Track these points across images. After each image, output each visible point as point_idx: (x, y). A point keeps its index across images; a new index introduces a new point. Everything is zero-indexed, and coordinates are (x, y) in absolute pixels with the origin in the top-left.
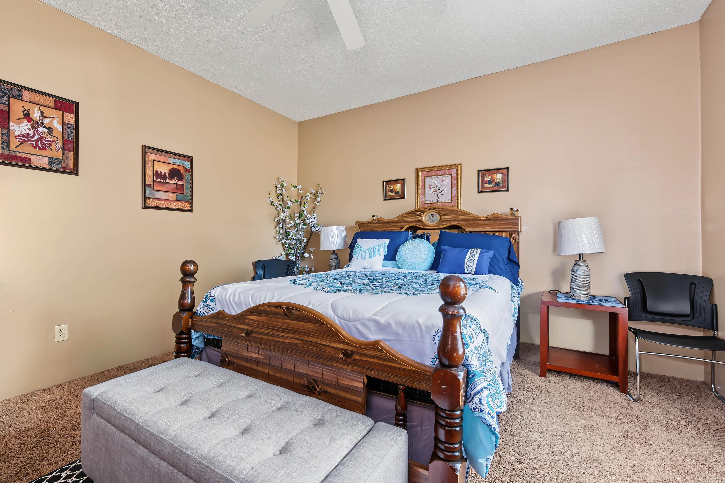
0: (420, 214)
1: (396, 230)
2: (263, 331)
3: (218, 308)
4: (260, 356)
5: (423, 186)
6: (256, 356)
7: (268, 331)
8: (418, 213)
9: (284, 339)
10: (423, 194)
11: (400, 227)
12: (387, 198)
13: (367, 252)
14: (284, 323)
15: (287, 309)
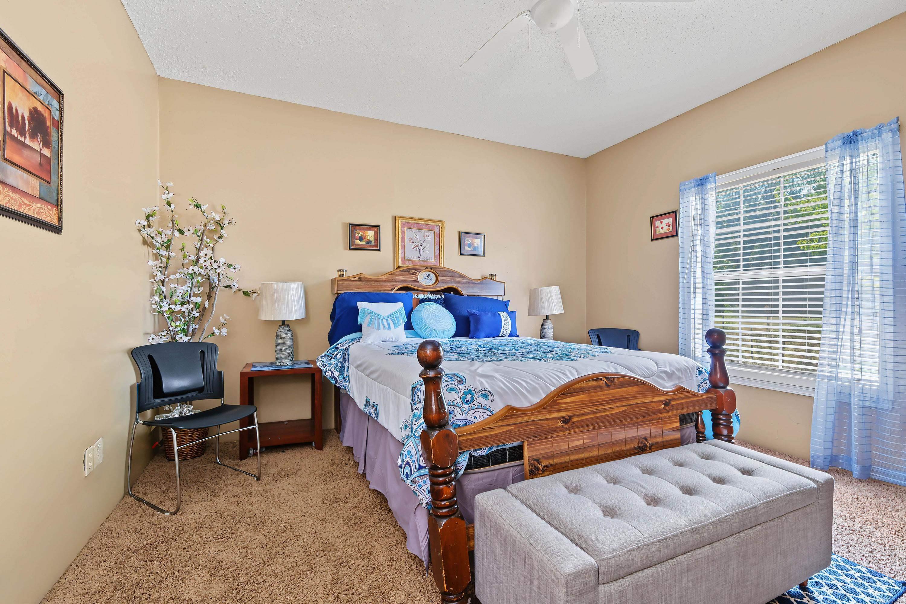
0: (415, 272)
1: (385, 290)
2: (586, 410)
3: (498, 406)
4: (585, 441)
5: (404, 239)
6: (581, 442)
7: (591, 409)
8: (412, 271)
9: (612, 411)
10: (403, 247)
11: (390, 287)
12: (353, 248)
13: (389, 320)
14: (607, 394)
15: (607, 378)
